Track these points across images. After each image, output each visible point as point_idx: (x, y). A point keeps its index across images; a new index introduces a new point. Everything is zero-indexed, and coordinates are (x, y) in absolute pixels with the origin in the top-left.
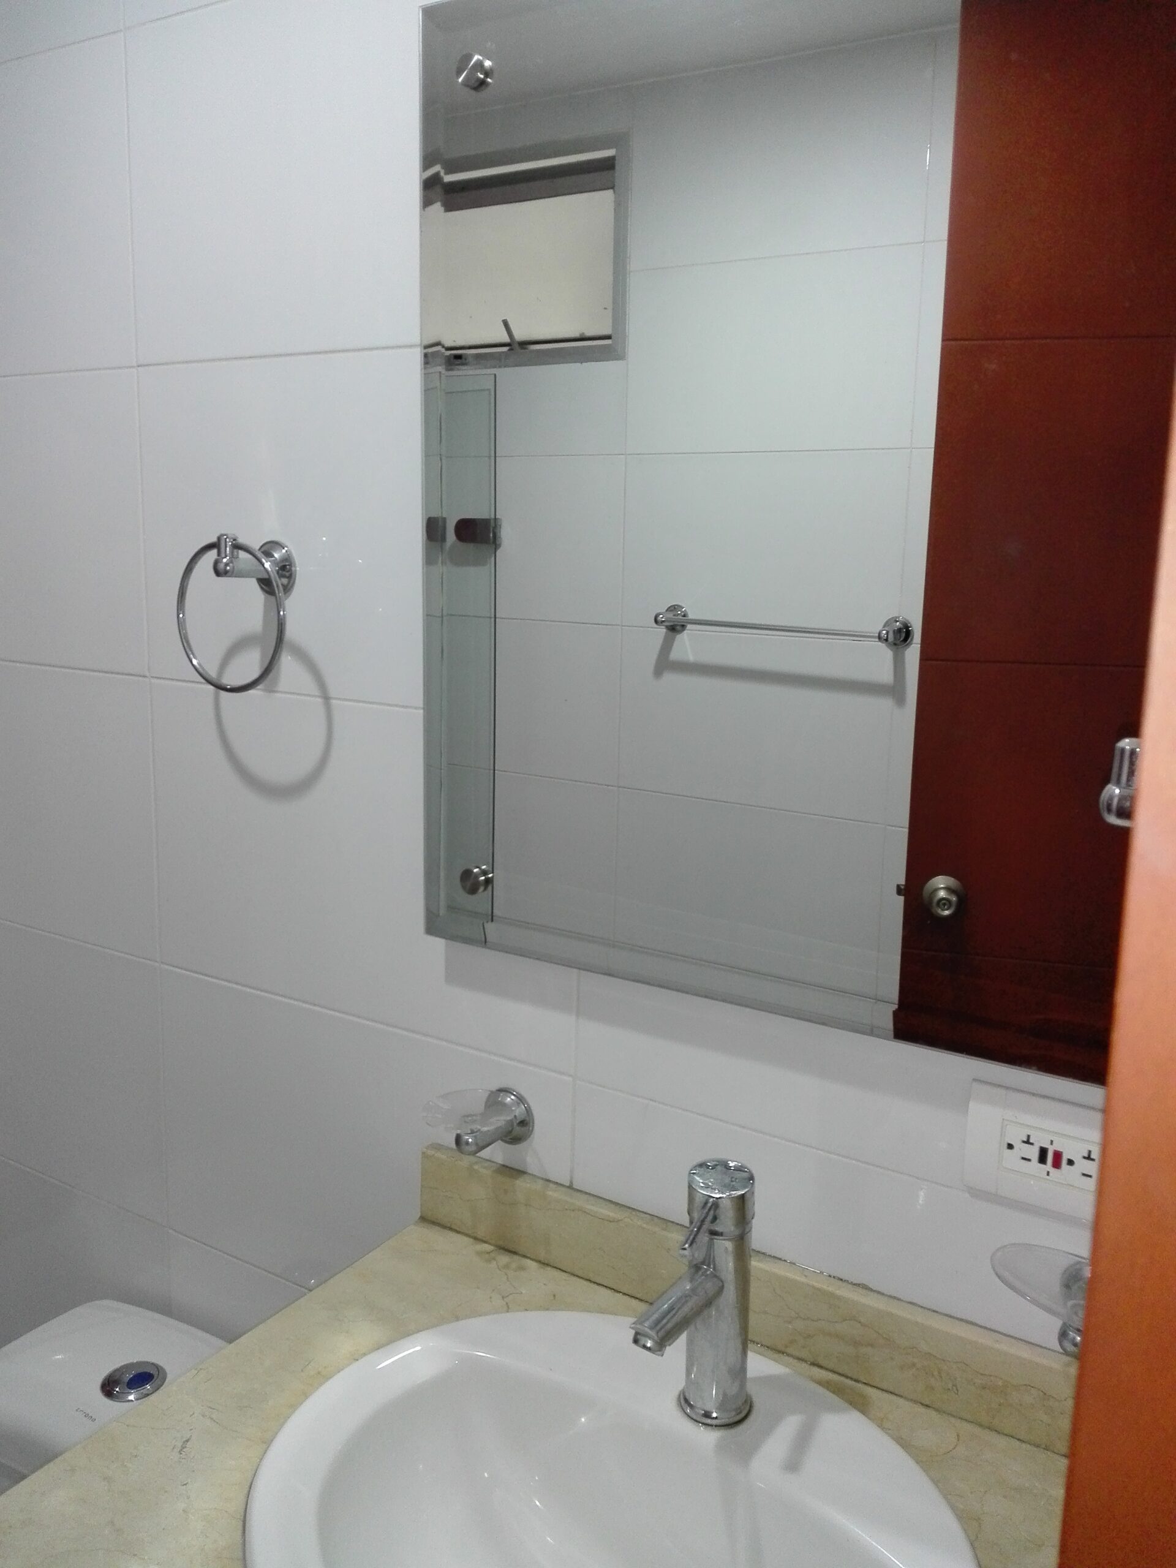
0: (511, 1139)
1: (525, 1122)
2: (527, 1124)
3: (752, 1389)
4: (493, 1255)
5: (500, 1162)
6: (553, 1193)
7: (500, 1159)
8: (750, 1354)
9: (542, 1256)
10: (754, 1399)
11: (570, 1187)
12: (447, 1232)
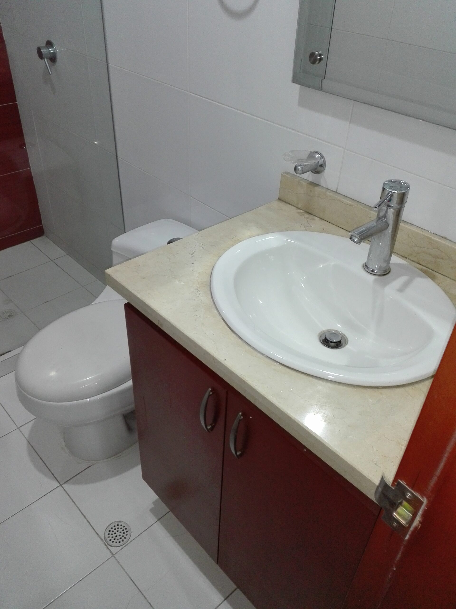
0: (316, 172)
1: (322, 165)
2: (323, 166)
3: (391, 266)
4: (303, 214)
5: (310, 181)
6: (328, 193)
7: (310, 180)
8: (393, 256)
9: (321, 215)
10: (392, 269)
11: (336, 192)
12: (287, 205)
